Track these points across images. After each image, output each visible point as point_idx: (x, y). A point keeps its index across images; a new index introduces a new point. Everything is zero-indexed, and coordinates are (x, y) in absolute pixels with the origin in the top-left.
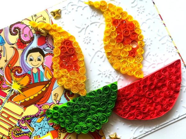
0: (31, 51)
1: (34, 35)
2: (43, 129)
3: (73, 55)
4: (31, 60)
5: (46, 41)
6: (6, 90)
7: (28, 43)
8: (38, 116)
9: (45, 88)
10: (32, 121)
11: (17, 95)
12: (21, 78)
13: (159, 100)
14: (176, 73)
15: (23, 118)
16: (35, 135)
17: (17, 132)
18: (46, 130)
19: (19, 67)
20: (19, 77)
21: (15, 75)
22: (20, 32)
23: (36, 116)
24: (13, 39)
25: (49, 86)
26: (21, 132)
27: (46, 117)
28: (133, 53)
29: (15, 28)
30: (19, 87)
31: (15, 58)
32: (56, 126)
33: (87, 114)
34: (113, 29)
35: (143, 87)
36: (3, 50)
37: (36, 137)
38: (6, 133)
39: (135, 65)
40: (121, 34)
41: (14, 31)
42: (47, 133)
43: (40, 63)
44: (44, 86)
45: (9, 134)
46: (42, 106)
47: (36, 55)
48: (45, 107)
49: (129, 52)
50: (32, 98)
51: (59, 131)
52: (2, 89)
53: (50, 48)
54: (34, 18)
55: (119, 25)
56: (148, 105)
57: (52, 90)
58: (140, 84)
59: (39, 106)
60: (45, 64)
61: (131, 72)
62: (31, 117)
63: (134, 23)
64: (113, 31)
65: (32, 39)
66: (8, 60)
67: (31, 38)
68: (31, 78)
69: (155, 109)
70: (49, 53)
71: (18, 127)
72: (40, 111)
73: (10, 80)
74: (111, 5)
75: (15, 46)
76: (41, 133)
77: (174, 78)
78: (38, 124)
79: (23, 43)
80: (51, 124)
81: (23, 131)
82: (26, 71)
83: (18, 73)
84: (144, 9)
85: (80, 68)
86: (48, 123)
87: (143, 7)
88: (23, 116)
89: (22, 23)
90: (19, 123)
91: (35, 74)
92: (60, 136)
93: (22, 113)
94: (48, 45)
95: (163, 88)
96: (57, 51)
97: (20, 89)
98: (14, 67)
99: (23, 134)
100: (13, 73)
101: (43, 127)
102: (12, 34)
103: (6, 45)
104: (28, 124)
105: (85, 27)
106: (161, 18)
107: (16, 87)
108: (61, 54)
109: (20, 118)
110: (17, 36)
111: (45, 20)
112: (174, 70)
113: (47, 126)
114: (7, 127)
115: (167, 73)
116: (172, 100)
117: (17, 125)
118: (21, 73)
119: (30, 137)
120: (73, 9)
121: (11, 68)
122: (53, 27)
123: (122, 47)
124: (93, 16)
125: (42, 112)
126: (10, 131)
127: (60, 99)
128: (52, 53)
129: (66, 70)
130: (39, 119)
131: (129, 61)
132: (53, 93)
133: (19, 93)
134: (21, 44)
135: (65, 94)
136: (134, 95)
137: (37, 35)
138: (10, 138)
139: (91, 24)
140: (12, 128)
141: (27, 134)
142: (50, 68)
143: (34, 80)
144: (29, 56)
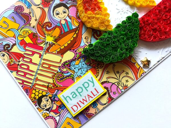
2: (82, 70)
4: (58, 14)
6: (42, 44)
7: (51, 1)
8: (76, 59)
9: (75, 35)
10: (71, 64)
11: (52, 46)
12: (52, 31)
15: (63, 64)
17: (60, 78)
18: (86, 70)
19: (48, 22)
20: (50, 30)
21: (47, 30)
23: (74, 60)
25: (78, 32)
26: (63, 76)
27: (83, 59)
30: (52, 38)
32: (93, 64)
33: (118, 44)
35: (159, 12)
36: (31, 12)
37: (78, 78)
38: (51, 81)
42: (87, 72)
45: (53, 81)
46: (77, 50)
47: (61, 9)
48: (79, 50)
50: (66, 45)
51: (97, 67)
52: (38, 44)
57: (82, 35)
59: (74, 51)
60: (70, 14)
61: (145, 3)
62: (69, 61)
66: (37, 19)
68: (61, 29)
70: (72, 5)
71: (60, 73)
72: (76, 55)
73: (44, 35)
75: (41, 6)
76: (81, 73)
78: (77, 66)
79: (47, 2)
80: (88, 63)
81: (65, 75)
82: (56, 24)
83: (49, 27)
85: (102, 8)
86: (85, 63)
88: (62, 62)
90: (60, 69)
91: (64, 25)
92: (98, 72)
93: (61, 60)
97: (54, 40)
98: (45, 23)
99: (66, 78)
100: (44, 29)
101: (82, 68)
103: (33, 7)
104: (68, 68)
107: (49, 39)
109: (60, 65)
113: (85, 66)
114: (50, 75)
117: (59, 71)
118: (51, 26)
119: (73, 79)
121: (41, 25)
125: (78, 55)
126: (54, 78)
127: (91, 41)
128: (74, 5)
130: (77, 62)
133: (54, 44)
135: (94, 35)
136: (153, 20)
138: (55, 84)
140: (55, 75)
141: (70, 77)
142: (76, 17)
143: (64, 31)
144: (55, 12)
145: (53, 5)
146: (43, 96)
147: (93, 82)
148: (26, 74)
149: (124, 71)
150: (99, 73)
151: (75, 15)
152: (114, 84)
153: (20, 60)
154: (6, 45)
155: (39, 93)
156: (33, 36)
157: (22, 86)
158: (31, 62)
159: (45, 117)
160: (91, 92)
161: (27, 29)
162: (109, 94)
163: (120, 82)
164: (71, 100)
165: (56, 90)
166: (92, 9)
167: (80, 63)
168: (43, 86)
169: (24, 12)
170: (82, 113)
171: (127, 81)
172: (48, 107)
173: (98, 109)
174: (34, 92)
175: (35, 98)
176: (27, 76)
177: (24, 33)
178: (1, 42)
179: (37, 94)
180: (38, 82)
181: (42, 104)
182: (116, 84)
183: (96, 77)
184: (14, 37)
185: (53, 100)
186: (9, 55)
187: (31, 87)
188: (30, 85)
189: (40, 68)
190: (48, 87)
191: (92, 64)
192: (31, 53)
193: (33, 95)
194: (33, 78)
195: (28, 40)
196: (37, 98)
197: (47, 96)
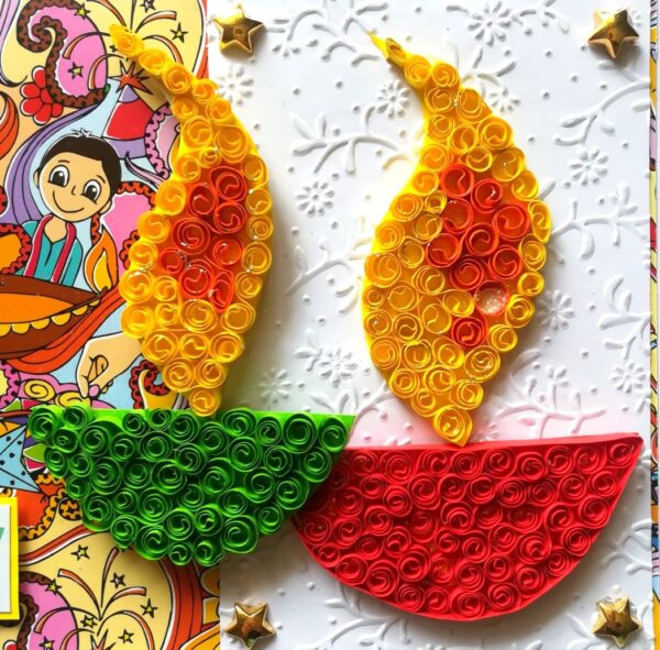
0: (69, 145)
1: (109, 81)
3: (230, 238)
4: (58, 180)
5: (150, 129)
7: (72, 106)
9: (66, 317)
13: (484, 556)
14: (601, 482)
18: (5, 480)
22: (58, 45)
25: (85, 315)
27: (25, 430)
28: (469, 333)
29: (46, 21)
32: (47, 482)
33: (185, 490)
34: (435, 203)
35: (447, 483)
39: (453, 382)
40: (459, 237)
41: (38, 29)
42: (5, 492)
46: (28, 381)
47: (86, 169)
48: (35, 389)
49: (458, 322)
51: (53, 503)
53: (155, 166)
54: (140, 14)
55: (467, 197)
56: (436, 558)
57: (91, 338)
58: (439, 467)
59: (15, 377)
60: (105, 218)
61: (427, 402)
63: (532, 215)
64: (430, 209)
65: (98, 96)
67: (95, 90)
68: (29, 254)
69: (456, 583)
70: (142, 185)
72: (10, 398)
74: (472, 98)
75: (16, 95)
77: (584, 499)
79: (53, 96)
80: (33, 464)
82: (22, 216)
84: (604, 173)
85: (235, 299)
86: (22, 457)
87: (604, 160)
89: (82, 12)
91: (52, 244)
92: (47, 523)
94: (149, 151)
95: (523, 519)
96: (171, 193)
102: (22, 40)
105: (332, 141)
106: (653, 241)
108: (183, 213)
110: (41, 58)
111: (182, 38)
112: (598, 469)
113: (14, 466)
115: (564, 470)
116: (534, 578)
120: (314, 44)
122: (200, 90)
123: (437, 292)
124: (382, 109)
125: (16, 404)
127: (107, 386)
128: (151, 191)
129: (175, 284)
132: (91, 348)
134: (44, 96)
135: (138, 373)
136: (396, 498)
137: (120, 89)
139: (359, 140)
142: (120, 248)
143: (34, 268)
144: (54, 161)
145: (67, 131)
149: (144, 594)
150: (45, 529)
151: (121, 236)
152: (68, 612)
162: (24, 633)
163: (99, 623)
166: (192, 273)
167: (3, 442)
171: (127, 637)
182: (80, 616)
183: (23, 539)
191: (46, 476)
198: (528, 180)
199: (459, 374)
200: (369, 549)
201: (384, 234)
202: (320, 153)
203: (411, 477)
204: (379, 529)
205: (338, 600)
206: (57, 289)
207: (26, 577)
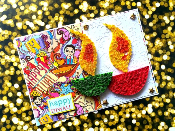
0: (67, 46)
1: (71, 37)
2: (67, 91)
3: (92, 53)
4: (67, 51)
5: (77, 42)
6: (50, 65)
7: (67, 41)
8: (66, 83)
9: (72, 68)
10: (62, 85)
11: (55, 69)
12: (59, 60)
13: (133, 86)
14: (145, 73)
15: (57, 83)
16: (62, 93)
17: (52, 90)
18: (69, 92)
19: (59, 54)
20: (58, 59)
22: (63, 33)
23: (65, 83)
24: (59, 37)
25: (75, 67)
26: (54, 90)
27: (70, 84)
28: (124, 58)
29: (60, 31)
30: (57, 65)
31: (58, 48)
32: (74, 90)
33: (94, 86)
34: (116, 43)
35: (126, 77)
36: (51, 42)
38: (46, 90)
39: (124, 65)
40: (120, 46)
41: (60, 32)
43: (72, 54)
44: (72, 67)
47: (70, 49)
48: (70, 79)
49: (123, 57)
50: (64, 72)
51: (76, 93)
52: (48, 64)
54: (73, 27)
55: (120, 41)
56: (127, 88)
58: (125, 76)
59: (67, 78)
60: (75, 55)
61: (121, 68)
62: (61, 83)
63: (128, 41)
64: (116, 44)
65: (70, 39)
66: (53, 48)
69: (130, 90)
70: (78, 49)
73: (53, 60)
74: (117, 28)
75: (59, 41)
76: (65, 93)
77: (144, 75)
78: (65, 88)
79: (64, 40)
80: (72, 88)
81: (56, 90)
82: (63, 57)
83: (58, 57)
84: (136, 34)
85: (94, 61)
87: (136, 32)
88: (57, 81)
89: (65, 29)
91: (68, 59)
92: (76, 96)
93: (57, 80)
94: (78, 45)
95: (137, 80)
96: (83, 49)
98: (57, 53)
99: (56, 92)
100: (55, 57)
102: (58, 34)
103: (54, 40)
104: (59, 86)
105: (101, 38)
106: (144, 41)
107: (56, 65)
108: (85, 52)
109: (55, 83)
110: (61, 36)
111: (79, 29)
112: (144, 71)
113: (70, 89)
114: (47, 86)
115: (140, 72)
116: (140, 87)
117: (53, 86)
118: (60, 57)
119: (59, 94)
120: (96, 26)
121: (54, 53)
122: (84, 35)
123: (119, 54)
124: (106, 32)
125: (68, 81)
126: (48, 89)
128: (80, 50)
129: (86, 61)
130: (66, 85)
131: (121, 62)
132: (77, 71)
133: (57, 69)
134: (63, 41)
135: (83, 73)
136: (120, 81)
138: (48, 92)
139: (104, 37)
140: (50, 87)
141: (58, 92)
143: (67, 63)
144: (66, 49)
145: (67, 44)
146: (38, 96)
147: (70, 101)
148: (33, 79)
149: (90, 102)
151: (77, 56)
152: (81, 107)
153: (33, 69)
154: (28, 56)
155: (36, 94)
156: (46, 58)
157: (28, 85)
158: (39, 73)
159: (34, 108)
160: (67, 106)
161: (44, 52)
162: (76, 111)
163: (86, 107)
164: (53, 105)
165: (47, 96)
167: (68, 87)
168: (40, 90)
169: (47, 40)
170: (56, 115)
171: (90, 108)
172: (38, 104)
173: (66, 117)
174: (34, 91)
175: (33, 95)
176: (33, 81)
177: (42, 54)
178: (26, 53)
179: (35, 93)
180: (38, 87)
181: (36, 100)
182: (83, 107)
183: (73, 99)
184: (35, 53)
185: (43, 101)
186: (27, 63)
187: (33, 88)
188: (33, 87)
189: (43, 79)
190: (43, 92)
192: (41, 68)
193: (32, 93)
194: (36, 83)
195: (42, 59)
196: (34, 96)
197: (40, 97)
198: (127, 37)
199: (124, 63)
200: (118, 88)
201: (110, 48)
202: (99, 40)
203: (121, 78)
204: (119, 85)
205: (116, 97)
206: (70, 65)
207: (75, 104)
